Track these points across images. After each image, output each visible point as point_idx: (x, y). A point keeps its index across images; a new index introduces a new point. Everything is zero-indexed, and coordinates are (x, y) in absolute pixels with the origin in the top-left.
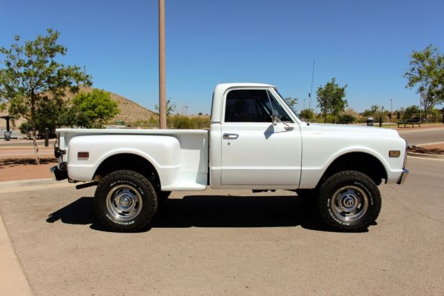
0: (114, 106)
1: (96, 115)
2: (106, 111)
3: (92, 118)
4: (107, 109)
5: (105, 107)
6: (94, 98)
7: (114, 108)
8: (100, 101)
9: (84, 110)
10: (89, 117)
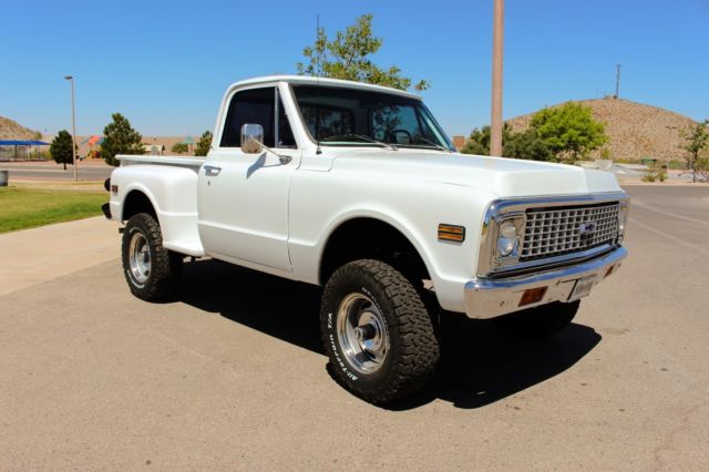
0: (599, 130)
1: (562, 145)
2: (581, 139)
3: (557, 149)
4: (583, 135)
5: (579, 132)
6: (562, 117)
7: (598, 134)
8: (572, 122)
9: (545, 136)
10: (550, 147)
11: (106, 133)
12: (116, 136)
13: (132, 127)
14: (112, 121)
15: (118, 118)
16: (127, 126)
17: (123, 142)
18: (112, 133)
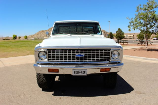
11: (117, 32)
12: (119, 33)
13: (122, 31)
14: (118, 30)
15: (119, 29)
16: (121, 31)
17: (120, 34)
18: (118, 33)
